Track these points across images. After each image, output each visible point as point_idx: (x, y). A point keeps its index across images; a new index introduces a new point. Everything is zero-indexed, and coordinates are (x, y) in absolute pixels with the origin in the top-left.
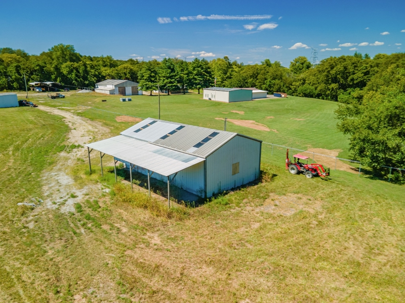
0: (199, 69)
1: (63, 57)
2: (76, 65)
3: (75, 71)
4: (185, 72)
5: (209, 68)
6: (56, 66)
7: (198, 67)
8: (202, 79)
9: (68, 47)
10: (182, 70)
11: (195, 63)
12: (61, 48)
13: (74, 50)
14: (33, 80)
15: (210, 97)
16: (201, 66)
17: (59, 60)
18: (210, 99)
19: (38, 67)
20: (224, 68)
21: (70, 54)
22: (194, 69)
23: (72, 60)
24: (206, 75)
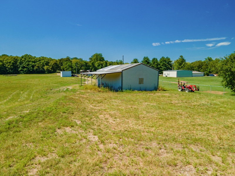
0: (164, 62)
1: (96, 59)
2: (102, 62)
3: (101, 65)
4: (156, 64)
5: (170, 62)
6: (93, 63)
7: (164, 61)
8: (165, 68)
9: (99, 54)
10: (154, 63)
11: (162, 59)
12: (96, 55)
13: (102, 56)
14: (82, 69)
15: (167, 75)
16: (165, 60)
17: (94, 60)
18: (166, 76)
19: (85, 63)
20: (180, 62)
21: (100, 58)
22: (161, 63)
23: (100, 60)
24: (168, 66)
